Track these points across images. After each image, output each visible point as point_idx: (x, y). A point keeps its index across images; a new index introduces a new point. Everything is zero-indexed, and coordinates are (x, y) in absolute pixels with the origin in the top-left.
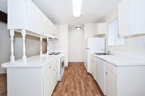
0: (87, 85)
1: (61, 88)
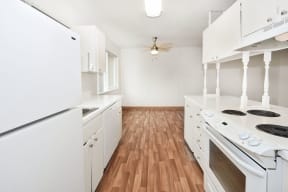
0: (128, 174)
1: (187, 167)
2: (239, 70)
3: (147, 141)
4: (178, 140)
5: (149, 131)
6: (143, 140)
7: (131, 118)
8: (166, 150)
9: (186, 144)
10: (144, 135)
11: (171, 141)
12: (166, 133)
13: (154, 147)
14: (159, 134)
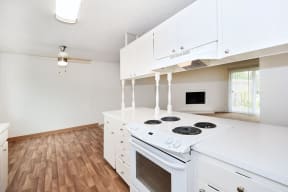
2: (152, 86)
3: (55, 177)
4: (97, 161)
5: (56, 164)
6: (49, 177)
7: (23, 152)
8: (84, 179)
9: (107, 163)
10: (49, 171)
11: (88, 165)
12: (81, 158)
13: (67, 180)
14: (71, 162)
